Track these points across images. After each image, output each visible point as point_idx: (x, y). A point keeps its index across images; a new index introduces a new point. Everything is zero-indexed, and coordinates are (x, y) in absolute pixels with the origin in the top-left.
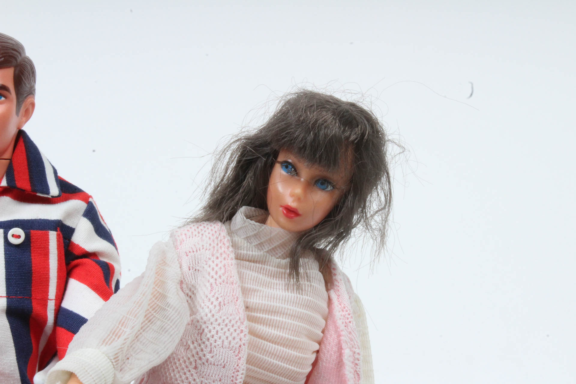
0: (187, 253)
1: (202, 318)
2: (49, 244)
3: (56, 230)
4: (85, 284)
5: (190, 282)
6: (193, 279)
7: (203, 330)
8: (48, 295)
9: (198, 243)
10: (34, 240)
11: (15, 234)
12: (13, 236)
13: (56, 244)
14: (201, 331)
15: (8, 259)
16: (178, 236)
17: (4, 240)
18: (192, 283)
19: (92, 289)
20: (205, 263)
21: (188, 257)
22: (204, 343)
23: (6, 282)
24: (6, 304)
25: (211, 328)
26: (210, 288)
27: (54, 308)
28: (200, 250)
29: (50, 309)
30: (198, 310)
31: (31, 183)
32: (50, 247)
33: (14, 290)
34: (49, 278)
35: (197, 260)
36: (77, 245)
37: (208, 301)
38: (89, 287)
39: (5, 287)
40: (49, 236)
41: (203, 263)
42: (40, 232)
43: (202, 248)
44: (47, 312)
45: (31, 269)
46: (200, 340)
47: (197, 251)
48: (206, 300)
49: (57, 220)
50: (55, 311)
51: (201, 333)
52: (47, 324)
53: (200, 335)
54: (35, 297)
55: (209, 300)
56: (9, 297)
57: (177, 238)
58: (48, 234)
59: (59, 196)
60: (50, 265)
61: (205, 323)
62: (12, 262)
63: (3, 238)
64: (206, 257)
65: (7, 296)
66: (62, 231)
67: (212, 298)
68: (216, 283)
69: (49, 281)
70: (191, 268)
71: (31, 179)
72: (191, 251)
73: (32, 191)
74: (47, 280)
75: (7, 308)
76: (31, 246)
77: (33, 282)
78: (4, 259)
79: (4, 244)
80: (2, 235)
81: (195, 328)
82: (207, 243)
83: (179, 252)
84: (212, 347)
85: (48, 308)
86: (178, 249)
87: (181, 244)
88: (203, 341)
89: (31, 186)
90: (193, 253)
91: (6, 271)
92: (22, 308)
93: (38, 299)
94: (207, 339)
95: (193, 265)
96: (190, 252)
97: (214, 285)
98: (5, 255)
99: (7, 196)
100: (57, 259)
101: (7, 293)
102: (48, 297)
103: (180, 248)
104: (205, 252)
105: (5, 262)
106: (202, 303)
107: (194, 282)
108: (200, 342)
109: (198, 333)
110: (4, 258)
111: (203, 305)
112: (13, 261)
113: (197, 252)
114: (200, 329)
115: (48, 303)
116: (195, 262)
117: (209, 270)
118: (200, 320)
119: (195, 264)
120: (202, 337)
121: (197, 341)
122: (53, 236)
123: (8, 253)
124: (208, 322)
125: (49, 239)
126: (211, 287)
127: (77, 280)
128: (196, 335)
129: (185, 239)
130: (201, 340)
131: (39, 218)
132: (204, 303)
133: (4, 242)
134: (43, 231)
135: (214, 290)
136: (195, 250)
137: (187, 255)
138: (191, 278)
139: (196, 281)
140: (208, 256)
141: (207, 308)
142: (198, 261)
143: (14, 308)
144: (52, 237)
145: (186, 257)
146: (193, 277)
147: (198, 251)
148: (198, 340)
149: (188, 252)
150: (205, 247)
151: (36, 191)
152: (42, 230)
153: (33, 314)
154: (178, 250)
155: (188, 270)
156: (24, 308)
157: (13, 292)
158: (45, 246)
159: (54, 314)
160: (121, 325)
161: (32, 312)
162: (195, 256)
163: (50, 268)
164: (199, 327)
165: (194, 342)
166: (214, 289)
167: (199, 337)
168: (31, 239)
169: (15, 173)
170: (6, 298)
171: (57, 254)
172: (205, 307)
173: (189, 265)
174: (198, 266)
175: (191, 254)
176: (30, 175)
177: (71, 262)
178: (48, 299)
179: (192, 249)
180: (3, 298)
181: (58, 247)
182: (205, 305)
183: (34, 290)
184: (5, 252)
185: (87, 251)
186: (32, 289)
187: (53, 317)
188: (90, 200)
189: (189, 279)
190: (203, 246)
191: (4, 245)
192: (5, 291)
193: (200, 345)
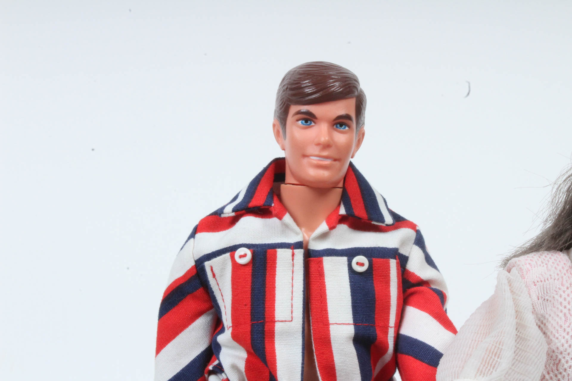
0: (534, 283)
1: (558, 348)
2: (390, 272)
3: (395, 259)
4: (427, 312)
5: (539, 312)
6: (541, 309)
7: (560, 361)
8: (389, 323)
9: (545, 273)
10: (376, 268)
11: (359, 261)
12: (358, 263)
13: (396, 272)
14: (557, 362)
15: (353, 286)
16: (523, 265)
17: (348, 268)
18: (542, 312)
19: (433, 317)
20: (555, 293)
21: (537, 286)
22: (561, 373)
23: (352, 309)
24: (354, 331)
25: (568, 358)
26: (563, 318)
27: (393, 336)
28: (547, 279)
29: (390, 336)
30: (551, 340)
31: (367, 211)
32: (391, 275)
33: (360, 317)
34: (390, 305)
35: (545, 290)
36: (413, 273)
37: (563, 331)
38: (431, 315)
39: (352, 314)
40: (390, 264)
41: (553, 293)
42: (382, 260)
43: (550, 278)
44: (387, 339)
45: (375, 297)
46: (556, 370)
47: (545, 280)
48: (561, 331)
49: (395, 248)
50: (394, 338)
51: (557, 363)
52: (388, 352)
53: (555, 366)
54: (378, 325)
55: (565, 330)
56: (356, 324)
57: (522, 267)
58: (389, 262)
59: (393, 224)
60: (391, 293)
61: (561, 353)
62: (357, 289)
63: (347, 266)
64: (556, 287)
65: (354, 323)
66: (399, 259)
67: (568, 329)
68: (569, 313)
69: (390, 308)
70: (540, 298)
71: (366, 207)
72: (539, 280)
73: (368, 220)
74: (388, 308)
75: (355, 335)
76: (373, 274)
77: (377, 309)
78: (349, 287)
79: (349, 271)
80: (346, 263)
81: (550, 358)
82: (554, 273)
83: (526, 281)
84: (569, 377)
85: (389, 335)
86: (524, 278)
87: (527, 274)
88: (559, 372)
89: (367, 214)
90: (541, 283)
91: (352, 299)
92: (368, 335)
93: (381, 327)
94: (564, 369)
95: (542, 294)
96: (538, 282)
97: (568, 315)
98: (350, 283)
99: (344, 224)
100: (397, 287)
101: (354, 321)
102: (389, 324)
103: (526, 277)
104: (554, 282)
105: (351, 289)
106: (557, 334)
107: (543, 311)
108: (556, 372)
109: (553, 363)
110: (349, 285)
111: (557, 335)
112: (359, 288)
113: (545, 282)
114: (556, 360)
115: (389, 331)
116: (544, 292)
117: (560, 300)
118: (556, 351)
119: (544, 293)
120: (558, 367)
121: (552, 371)
122: (393, 263)
123: (352, 280)
124: (564, 353)
125: (390, 267)
126: (565, 317)
127: (416, 307)
128: (551, 365)
129: (530, 268)
130: (558, 370)
131: (377, 246)
132: (558, 333)
133: (348, 270)
134: (384, 259)
135: (568, 321)
136: (543, 280)
137: (535, 285)
138: (540, 307)
139: (545, 310)
140: (558, 286)
141: (563, 338)
142: (547, 291)
143: (361, 335)
144: (392, 265)
145: (534, 286)
146: (542, 307)
147: (547, 281)
148: (554, 371)
149: (536, 282)
150: (553, 277)
151: (372, 220)
152: (381, 257)
153: (377, 341)
154: (525, 280)
155: (537, 300)
156: (370, 335)
157: (359, 319)
158: (386, 274)
159: (394, 341)
160: (493, 355)
161: (376, 339)
162: (543, 286)
163: (391, 296)
164: (554, 358)
165: (550, 372)
166: (568, 319)
167: (555, 368)
168: (373, 267)
169: (352, 201)
170: (353, 325)
171: (397, 282)
172: (560, 337)
173: (538, 294)
174: (547, 296)
175: (539, 284)
176: (364, 203)
177: (407, 289)
178: (389, 327)
179: (540, 279)
180: (350, 325)
181: (397, 275)
182: (560, 336)
183: (377, 317)
184: (350, 279)
185: (422, 279)
186: (376, 316)
187: (393, 344)
188: (417, 228)
189: (538, 308)
190: (550, 275)
191: (349, 273)
192: (352, 318)
193: (556, 376)
